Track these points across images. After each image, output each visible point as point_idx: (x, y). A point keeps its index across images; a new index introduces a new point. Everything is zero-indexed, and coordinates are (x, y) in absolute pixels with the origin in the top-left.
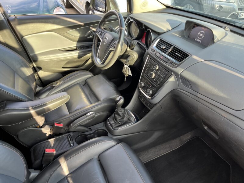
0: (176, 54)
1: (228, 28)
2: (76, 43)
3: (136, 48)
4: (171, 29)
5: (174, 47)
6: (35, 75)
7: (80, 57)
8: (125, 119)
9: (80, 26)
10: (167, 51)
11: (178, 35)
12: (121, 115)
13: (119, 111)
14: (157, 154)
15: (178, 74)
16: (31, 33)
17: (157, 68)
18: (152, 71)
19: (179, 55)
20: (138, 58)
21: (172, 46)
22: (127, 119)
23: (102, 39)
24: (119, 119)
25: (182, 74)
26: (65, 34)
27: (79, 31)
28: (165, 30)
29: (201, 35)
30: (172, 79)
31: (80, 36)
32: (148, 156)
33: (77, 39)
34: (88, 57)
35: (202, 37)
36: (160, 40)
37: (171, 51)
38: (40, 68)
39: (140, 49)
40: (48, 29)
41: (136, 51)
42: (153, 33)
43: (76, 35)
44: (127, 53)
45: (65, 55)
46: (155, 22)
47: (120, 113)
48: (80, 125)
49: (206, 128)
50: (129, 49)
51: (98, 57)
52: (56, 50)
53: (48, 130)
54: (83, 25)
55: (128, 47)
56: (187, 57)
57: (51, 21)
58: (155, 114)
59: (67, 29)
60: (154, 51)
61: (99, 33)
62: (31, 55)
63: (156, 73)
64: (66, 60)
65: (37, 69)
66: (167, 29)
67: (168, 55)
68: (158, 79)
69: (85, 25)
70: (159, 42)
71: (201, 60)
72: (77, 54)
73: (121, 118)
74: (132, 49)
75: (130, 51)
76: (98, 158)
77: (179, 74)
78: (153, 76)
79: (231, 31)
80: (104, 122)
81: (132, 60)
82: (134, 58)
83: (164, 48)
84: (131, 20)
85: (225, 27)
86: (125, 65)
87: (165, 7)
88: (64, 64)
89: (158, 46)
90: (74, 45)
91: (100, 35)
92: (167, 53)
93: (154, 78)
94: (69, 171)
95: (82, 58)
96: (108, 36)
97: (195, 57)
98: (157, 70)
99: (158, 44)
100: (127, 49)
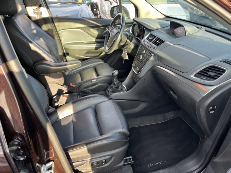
0: (157, 41)
1: (204, 28)
2: (95, 39)
3: (134, 40)
4: (160, 28)
5: (158, 38)
6: (64, 58)
7: (96, 49)
8: (119, 89)
9: (99, 26)
10: (152, 41)
11: (164, 32)
12: (116, 84)
13: (114, 81)
14: (143, 123)
15: (155, 54)
16: (65, 28)
17: (144, 52)
18: (141, 54)
19: (159, 42)
20: (134, 47)
21: (156, 37)
22: (120, 89)
23: (111, 34)
24: (114, 87)
25: (158, 54)
26: (88, 32)
27: (98, 30)
28: (155, 28)
29: (180, 31)
30: (152, 58)
31: (98, 33)
32: (136, 123)
33: (96, 36)
34: (102, 50)
35: (180, 33)
36: (150, 34)
37: (155, 41)
38: (68, 54)
39: (137, 42)
40: (76, 27)
41: (134, 43)
42: (146, 29)
43: (95, 32)
44: (127, 44)
45: (86, 46)
46: (148, 22)
47: (115, 83)
49: (172, 93)
50: (128, 41)
51: (107, 46)
52: (81, 42)
53: (65, 88)
54: (101, 26)
55: (128, 39)
56: (163, 42)
57: (80, 21)
59: (89, 28)
60: (144, 41)
61: (110, 30)
62: (63, 44)
63: (143, 56)
64: (86, 50)
65: (66, 55)
66: (157, 28)
67: (153, 43)
68: (143, 60)
69: (103, 26)
70: (149, 36)
71: (171, 44)
72: (95, 47)
73: (116, 87)
74: (131, 41)
75: (129, 42)
76: (94, 107)
78: (141, 58)
79: (206, 31)
80: (104, 91)
81: (130, 48)
82: (131, 47)
83: (151, 39)
84: (135, 23)
85: (201, 28)
86: (124, 51)
87: (165, 17)
88: (85, 53)
89: (148, 39)
90: (94, 40)
91: (111, 31)
92: (152, 42)
93: (142, 59)
94: (74, 111)
95: (98, 50)
96: (115, 31)
97: (168, 43)
98: (144, 54)
99: (148, 37)
100: (127, 41)
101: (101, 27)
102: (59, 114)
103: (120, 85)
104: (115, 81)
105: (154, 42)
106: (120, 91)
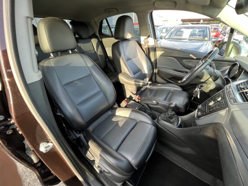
10: (242, 90)
17: (219, 99)
18: (215, 100)
20: (214, 89)
22: (173, 121)
25: (234, 113)
30: (223, 112)
41: (216, 84)
44: (206, 82)
48: (147, 104)
50: (210, 79)
55: (211, 77)
58: (193, 133)
63: (215, 103)
70: (244, 82)
74: (214, 81)
75: (210, 81)
77: (231, 111)
81: (207, 88)
83: (242, 87)
86: (197, 88)
92: (241, 91)
98: (218, 101)
99: (241, 84)
100: (208, 79)
101: (196, 60)
102: (117, 111)
103: (175, 117)
104: (169, 112)
105: (243, 93)
106: (171, 123)
